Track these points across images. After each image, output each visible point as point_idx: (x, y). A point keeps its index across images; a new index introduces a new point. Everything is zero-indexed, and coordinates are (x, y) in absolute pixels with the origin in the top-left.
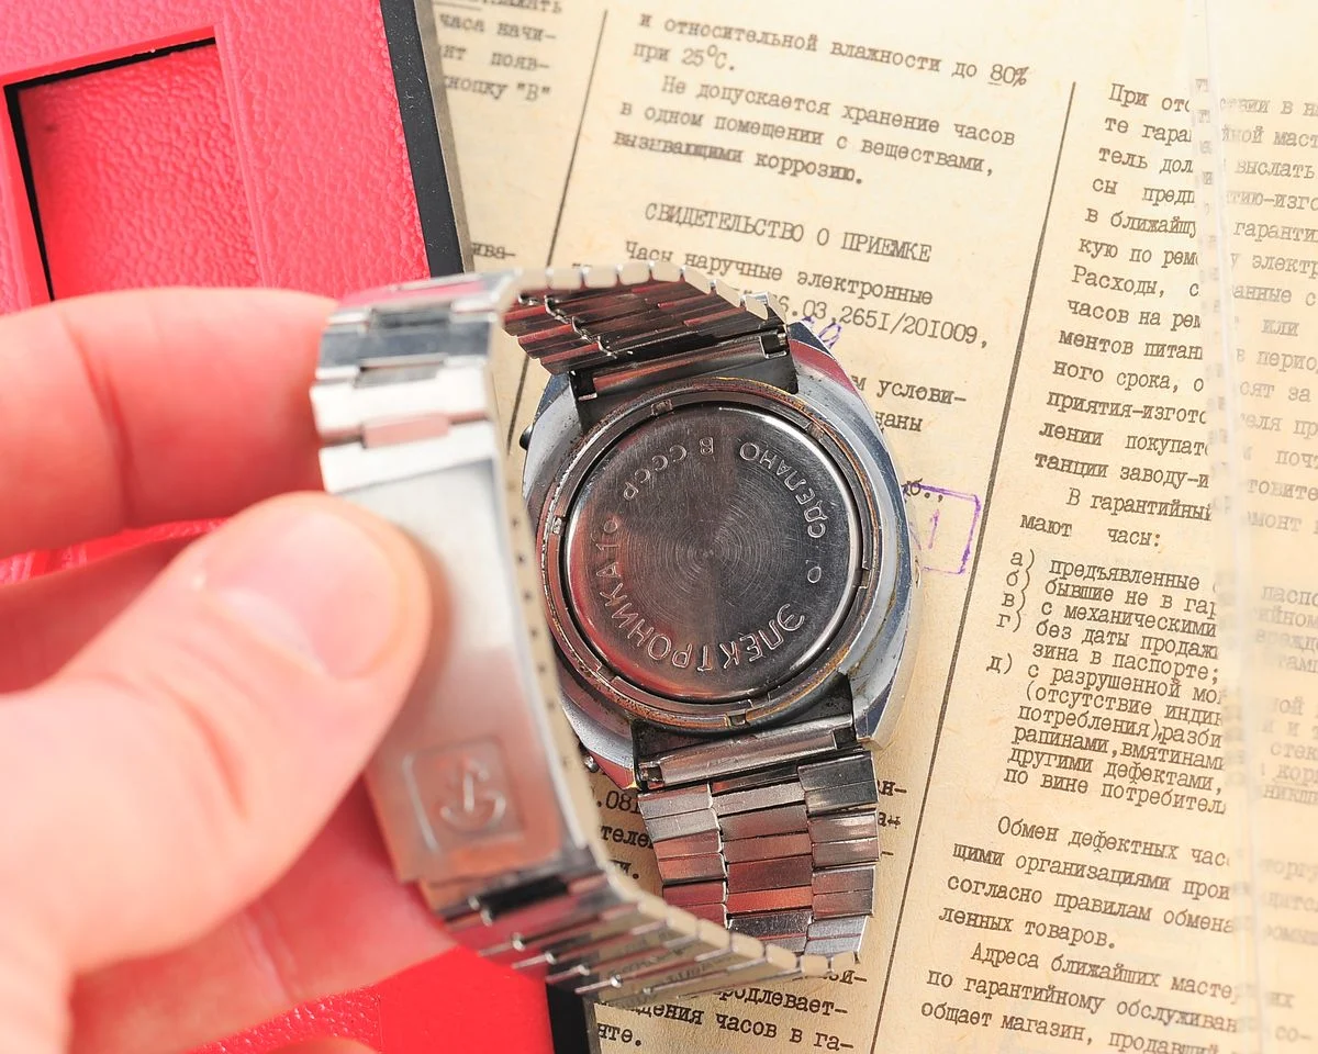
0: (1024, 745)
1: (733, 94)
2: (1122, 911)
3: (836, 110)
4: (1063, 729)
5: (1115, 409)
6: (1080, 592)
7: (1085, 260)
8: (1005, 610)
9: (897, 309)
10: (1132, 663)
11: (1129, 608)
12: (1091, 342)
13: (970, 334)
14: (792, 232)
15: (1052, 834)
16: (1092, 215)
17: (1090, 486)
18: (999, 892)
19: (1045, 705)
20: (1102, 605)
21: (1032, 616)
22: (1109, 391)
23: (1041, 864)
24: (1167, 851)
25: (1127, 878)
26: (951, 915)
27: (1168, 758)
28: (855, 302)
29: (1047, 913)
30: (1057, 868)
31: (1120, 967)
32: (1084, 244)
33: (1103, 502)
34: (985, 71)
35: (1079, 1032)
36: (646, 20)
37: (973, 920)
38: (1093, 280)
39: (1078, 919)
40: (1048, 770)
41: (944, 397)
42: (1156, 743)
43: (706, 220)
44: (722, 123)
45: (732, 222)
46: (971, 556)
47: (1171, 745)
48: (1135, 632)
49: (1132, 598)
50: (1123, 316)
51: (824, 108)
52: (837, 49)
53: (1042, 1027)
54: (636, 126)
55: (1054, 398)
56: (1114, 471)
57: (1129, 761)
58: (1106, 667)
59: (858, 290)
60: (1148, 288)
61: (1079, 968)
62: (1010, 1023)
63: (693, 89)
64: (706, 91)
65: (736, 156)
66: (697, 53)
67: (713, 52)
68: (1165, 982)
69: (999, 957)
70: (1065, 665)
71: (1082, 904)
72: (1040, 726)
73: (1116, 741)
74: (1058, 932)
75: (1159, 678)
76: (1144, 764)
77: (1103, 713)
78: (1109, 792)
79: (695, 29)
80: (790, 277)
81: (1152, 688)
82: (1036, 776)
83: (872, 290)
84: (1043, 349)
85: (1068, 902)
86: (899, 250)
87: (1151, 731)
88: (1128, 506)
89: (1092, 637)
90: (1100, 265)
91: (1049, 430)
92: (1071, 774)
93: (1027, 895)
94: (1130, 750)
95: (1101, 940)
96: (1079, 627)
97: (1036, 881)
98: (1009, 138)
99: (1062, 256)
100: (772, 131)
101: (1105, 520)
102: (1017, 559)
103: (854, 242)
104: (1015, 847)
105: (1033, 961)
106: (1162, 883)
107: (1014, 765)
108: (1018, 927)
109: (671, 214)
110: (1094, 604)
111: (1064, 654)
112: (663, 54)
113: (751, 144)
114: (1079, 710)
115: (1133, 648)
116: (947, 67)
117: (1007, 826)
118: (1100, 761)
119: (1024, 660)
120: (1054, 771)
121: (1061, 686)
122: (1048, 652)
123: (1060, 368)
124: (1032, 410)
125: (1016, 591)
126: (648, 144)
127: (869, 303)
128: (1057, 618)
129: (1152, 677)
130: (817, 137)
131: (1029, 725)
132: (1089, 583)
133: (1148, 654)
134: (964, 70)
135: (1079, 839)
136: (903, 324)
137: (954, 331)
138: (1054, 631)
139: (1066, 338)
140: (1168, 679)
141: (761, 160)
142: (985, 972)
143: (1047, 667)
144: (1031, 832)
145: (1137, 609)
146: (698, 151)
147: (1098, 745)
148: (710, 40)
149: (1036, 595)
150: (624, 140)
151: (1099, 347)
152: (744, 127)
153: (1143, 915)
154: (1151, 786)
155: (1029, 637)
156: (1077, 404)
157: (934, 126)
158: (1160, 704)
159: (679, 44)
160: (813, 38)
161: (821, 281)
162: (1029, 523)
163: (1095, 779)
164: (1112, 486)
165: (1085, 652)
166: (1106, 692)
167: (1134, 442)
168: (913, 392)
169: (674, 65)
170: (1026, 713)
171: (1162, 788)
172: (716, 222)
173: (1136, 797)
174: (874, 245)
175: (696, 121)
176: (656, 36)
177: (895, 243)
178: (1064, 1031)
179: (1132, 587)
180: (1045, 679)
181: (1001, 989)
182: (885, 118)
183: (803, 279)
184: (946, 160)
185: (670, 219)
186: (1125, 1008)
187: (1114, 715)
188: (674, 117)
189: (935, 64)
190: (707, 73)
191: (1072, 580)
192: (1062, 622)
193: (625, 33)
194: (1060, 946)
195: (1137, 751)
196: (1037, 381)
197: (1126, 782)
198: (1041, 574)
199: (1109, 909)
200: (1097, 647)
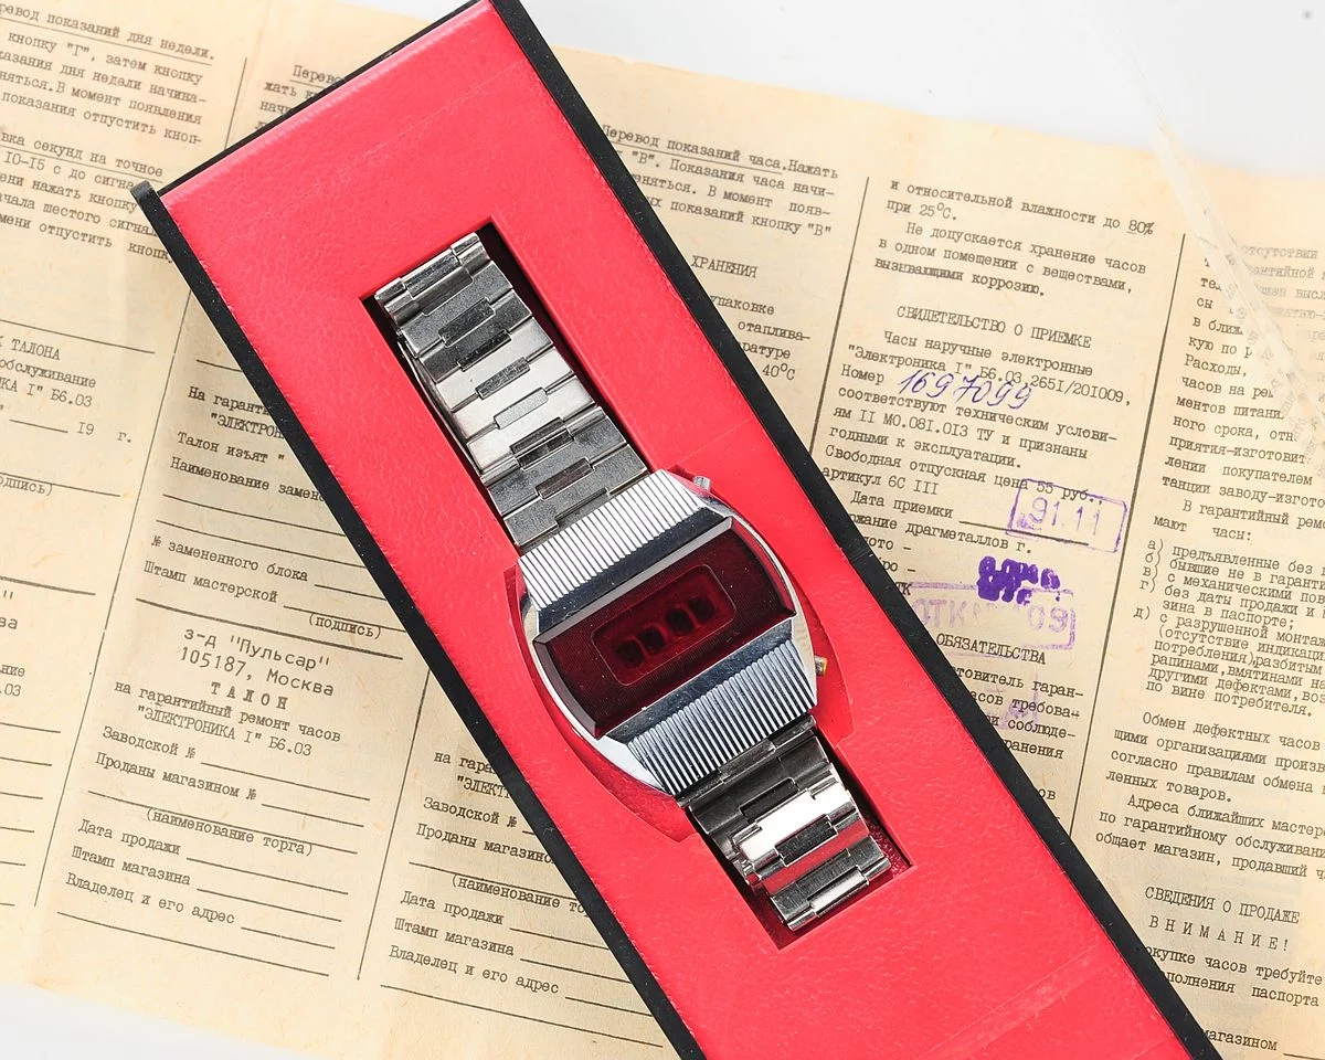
0: (1158, 666)
1: (955, 236)
2: (1235, 777)
3: (1026, 247)
4: (1186, 656)
5: (1214, 449)
6: (1194, 568)
7: (1192, 350)
8: (1145, 578)
9: (1069, 378)
10: (1235, 616)
11: (1231, 580)
12: (1197, 405)
13: (1119, 396)
14: (997, 327)
15: (1181, 725)
16: (1197, 322)
17: (1198, 499)
18: (1145, 762)
19: (1172, 641)
20: (1211, 577)
21: (1162, 582)
22: (1210, 437)
23: (1175, 745)
24: (1263, 738)
25: (1236, 756)
26: (1113, 776)
27: (1260, 676)
28: (1041, 374)
29: (1182, 777)
30: (1188, 748)
31: (1236, 814)
32: (1192, 340)
33: (1210, 510)
34: (1125, 224)
35: (1211, 857)
36: (895, 185)
37: (1128, 779)
38: (1197, 364)
39: (1203, 782)
40: (1176, 683)
41: (1102, 437)
42: (1252, 667)
43: (940, 317)
44: (948, 254)
45: (957, 320)
46: (1122, 541)
47: (1262, 668)
48: (1236, 596)
49: (1232, 573)
50: (1218, 388)
51: (1018, 246)
52: (1025, 207)
53: (1184, 853)
54: (889, 255)
55: (1174, 441)
56: (1215, 490)
57: (1233, 679)
58: (1216, 617)
59: (1042, 365)
60: (1235, 370)
61: (1207, 814)
62: (1159, 849)
63: (927, 231)
64: (937, 233)
65: (960, 276)
66: (929, 208)
67: (941, 207)
68: (1268, 824)
69: (1148, 805)
70: (1185, 615)
71: (1207, 772)
72: (1169, 654)
73: (1224, 665)
74: (1191, 790)
75: (1254, 625)
76: (1243, 680)
77: (1214, 647)
78: (1219, 698)
79: (927, 192)
80: (997, 355)
81: (1248, 632)
82: (1168, 687)
83: (1052, 365)
84: (1166, 409)
85: (1196, 770)
86: (1070, 339)
87: (1248, 660)
88: (1227, 513)
89: (1203, 598)
90: (1202, 355)
91: (1171, 461)
92: (1193, 686)
93: (1166, 765)
94: (1233, 671)
95: (1221, 796)
96: (1195, 591)
97: (1171, 756)
98: (1142, 269)
99: (1177, 349)
100: (983, 260)
101: (1211, 522)
102: (1152, 545)
103: (1039, 333)
104: (1155, 732)
105: (1175, 809)
106: (1261, 759)
107: (1152, 679)
108: (1161, 786)
109: (915, 314)
110: (1206, 576)
111: (1184, 607)
112: (907, 208)
113: (970, 269)
114: (1197, 644)
115: (1235, 606)
116: (1101, 221)
117: (1149, 718)
118: (1213, 678)
119: (1158, 610)
120: (1180, 684)
121: (1183, 629)
122: (1174, 606)
123: (1178, 421)
124: (1159, 449)
125: (1151, 566)
126: (898, 267)
127: (1050, 373)
128: (1179, 584)
129: (1248, 625)
130: (1014, 265)
131: (1161, 653)
132: (1200, 562)
133: (1245, 610)
134: (1111, 223)
135: (1200, 729)
136: (1073, 388)
137: (1107, 394)
138: (1177, 593)
139: (1181, 402)
140: (1259, 626)
141: (976, 279)
142: (1139, 814)
143: (1173, 616)
144: (1166, 723)
145: (1236, 581)
146: (933, 272)
147: (1212, 668)
148: (939, 200)
149: (1165, 569)
150: (881, 264)
151: (1202, 408)
152: (963, 257)
153: (1250, 780)
154: (1249, 695)
155: (1160, 596)
156: (1189, 445)
157: (1092, 260)
158: (1254, 642)
159: (917, 201)
160: (1010, 199)
161: (1017, 358)
162: (1159, 521)
163: (1210, 689)
164: (1214, 499)
165: (1200, 608)
166: (1216, 633)
167: (1228, 471)
168: (1082, 432)
169: (914, 216)
170: (1159, 645)
171: (1256, 696)
172: (946, 319)
173: (1238, 702)
174: (1053, 336)
175: (931, 252)
176: (901, 196)
177: (1067, 335)
178: (1201, 856)
179: (1233, 567)
180: (1172, 623)
181: (1152, 826)
182: (1059, 253)
183: (1005, 357)
184: (1100, 281)
185: (914, 317)
186: (1241, 841)
187: (1222, 648)
188: (914, 250)
189: (1092, 219)
190: (937, 221)
191: (1188, 559)
192: (1182, 587)
193: (880, 194)
194: (1193, 800)
195: (1239, 672)
196: (1163, 429)
197: (1231, 692)
198: (1167, 555)
199: (1225, 776)
200: (1208, 604)
